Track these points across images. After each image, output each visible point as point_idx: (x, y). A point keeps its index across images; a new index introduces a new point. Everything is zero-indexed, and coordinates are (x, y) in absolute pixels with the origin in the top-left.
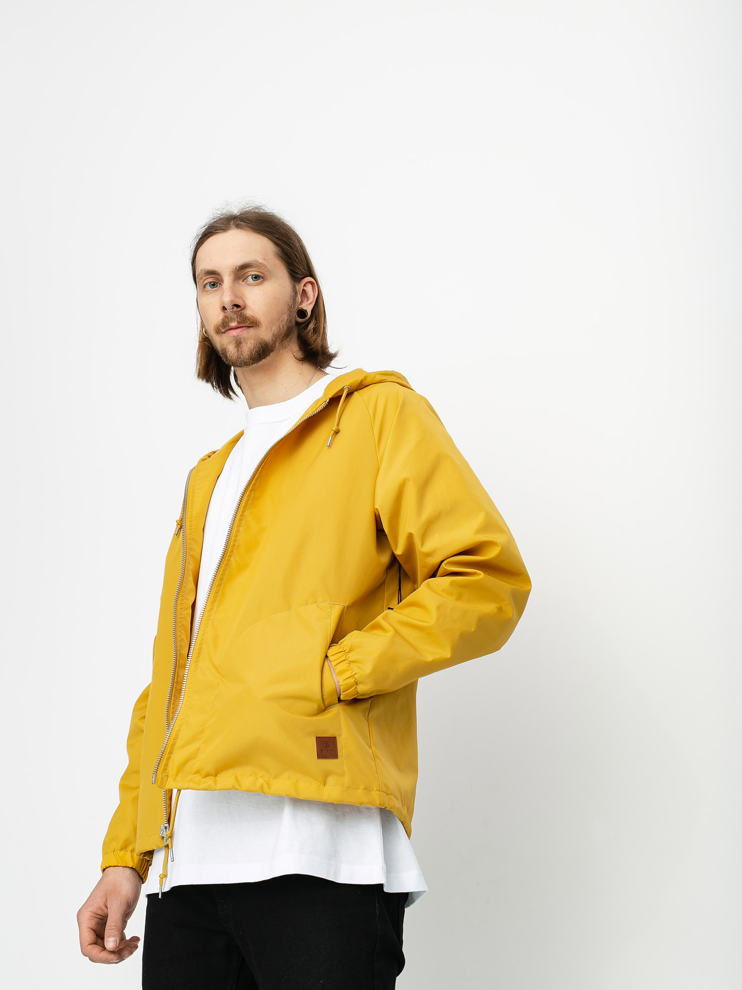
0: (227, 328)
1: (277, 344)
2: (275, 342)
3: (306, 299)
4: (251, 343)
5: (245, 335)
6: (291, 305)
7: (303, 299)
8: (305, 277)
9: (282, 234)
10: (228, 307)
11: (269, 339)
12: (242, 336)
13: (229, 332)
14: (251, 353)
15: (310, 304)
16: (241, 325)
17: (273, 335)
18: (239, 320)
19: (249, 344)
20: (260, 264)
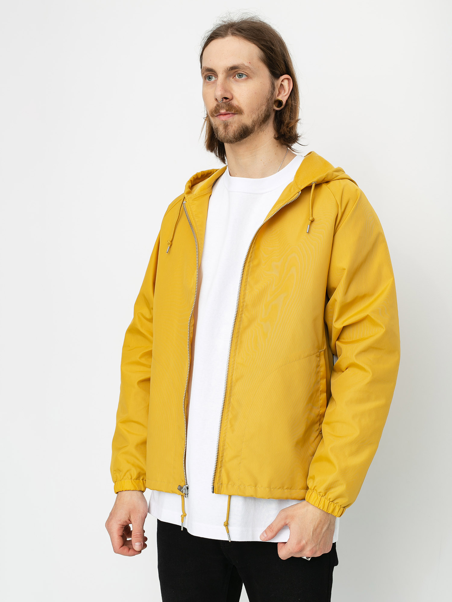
0: (218, 114)
1: (256, 128)
2: (254, 126)
3: (283, 91)
4: (235, 126)
5: (231, 120)
6: (269, 99)
7: (281, 91)
8: (282, 75)
9: (266, 41)
10: (220, 99)
11: (249, 124)
12: (229, 121)
13: (220, 117)
14: (234, 134)
15: (285, 96)
16: (229, 112)
17: (253, 121)
18: (227, 109)
19: (233, 127)
20: (246, 67)
